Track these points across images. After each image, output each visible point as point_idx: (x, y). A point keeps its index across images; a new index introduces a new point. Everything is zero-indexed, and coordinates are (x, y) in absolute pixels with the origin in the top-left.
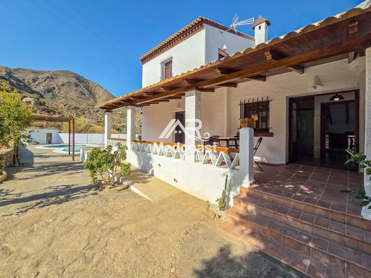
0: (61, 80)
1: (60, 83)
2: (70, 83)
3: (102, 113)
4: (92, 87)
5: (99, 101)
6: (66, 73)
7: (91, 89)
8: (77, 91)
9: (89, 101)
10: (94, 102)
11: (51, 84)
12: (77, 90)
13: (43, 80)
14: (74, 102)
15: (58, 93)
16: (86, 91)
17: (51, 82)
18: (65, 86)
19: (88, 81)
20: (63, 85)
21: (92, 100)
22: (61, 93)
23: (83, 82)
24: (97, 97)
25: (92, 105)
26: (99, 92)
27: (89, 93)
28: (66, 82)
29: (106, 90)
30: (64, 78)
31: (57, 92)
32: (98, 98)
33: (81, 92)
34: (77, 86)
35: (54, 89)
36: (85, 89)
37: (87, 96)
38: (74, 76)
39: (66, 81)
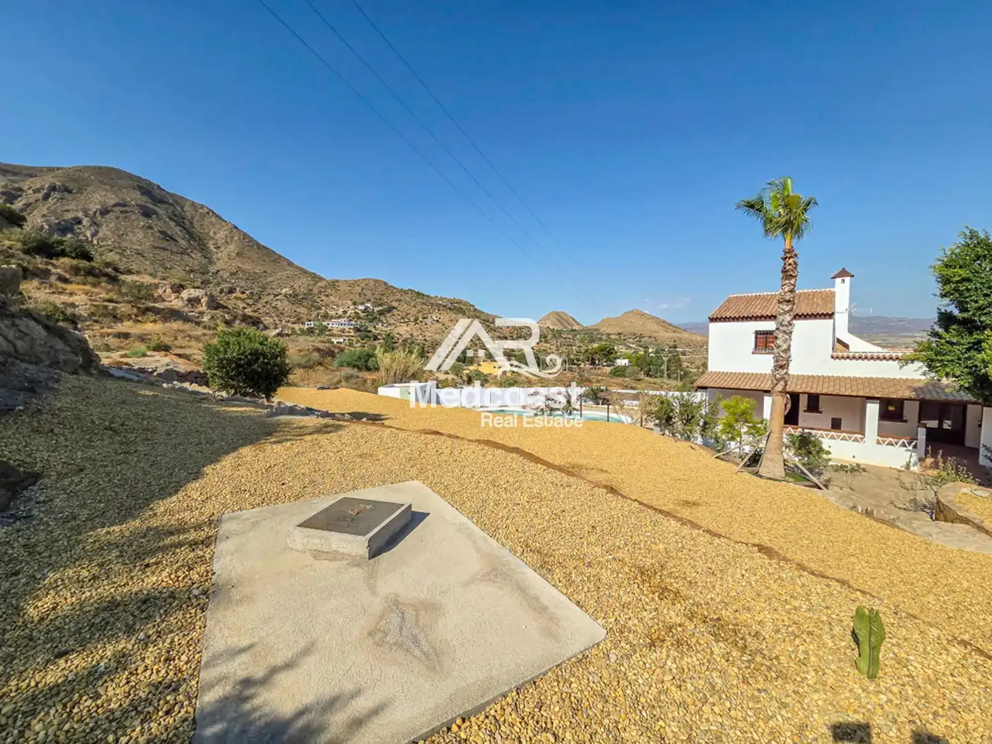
0: (97, 198)
1: (94, 207)
2: (124, 206)
3: (245, 296)
4: (192, 218)
5: (218, 259)
6: (109, 176)
7: (191, 223)
8: (149, 231)
9: (191, 259)
10: (204, 261)
11: (66, 208)
12: (150, 227)
13: (40, 196)
14: (147, 263)
15: (93, 235)
16: (176, 231)
17: (64, 202)
18: (111, 215)
19: (178, 201)
20: (105, 212)
21: (197, 255)
22: (100, 235)
23: (162, 201)
24: (212, 248)
25: (202, 271)
26: (215, 233)
27: (187, 236)
28: (112, 202)
29: (236, 227)
30: (106, 190)
31: (88, 234)
32: (214, 250)
33: (162, 232)
34: (147, 213)
35: (79, 222)
36: (172, 224)
37: (183, 243)
38: (135, 184)
39: (111, 200)
